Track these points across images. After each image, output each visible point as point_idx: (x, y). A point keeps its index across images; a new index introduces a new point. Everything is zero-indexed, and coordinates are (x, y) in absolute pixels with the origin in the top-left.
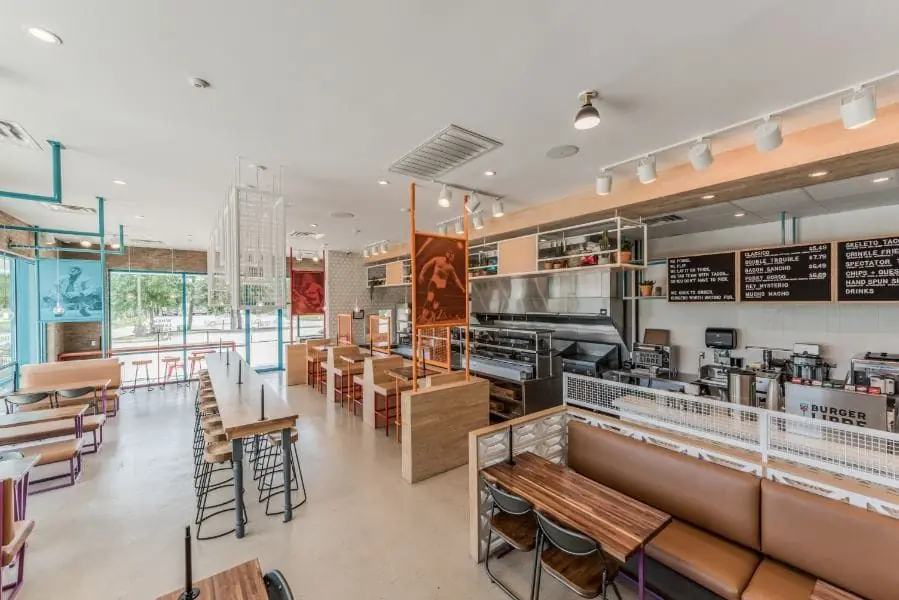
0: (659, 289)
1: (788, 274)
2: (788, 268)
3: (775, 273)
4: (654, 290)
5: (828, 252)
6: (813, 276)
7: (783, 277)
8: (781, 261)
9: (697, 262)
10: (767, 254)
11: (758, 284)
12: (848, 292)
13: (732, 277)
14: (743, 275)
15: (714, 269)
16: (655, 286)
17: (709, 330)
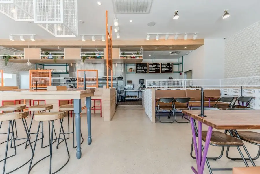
0: (133, 70)
1: (155, 68)
2: (155, 67)
3: (153, 68)
4: (132, 70)
5: (160, 64)
6: (158, 68)
7: (154, 68)
8: (154, 65)
9: (142, 64)
10: (152, 64)
11: (151, 69)
12: (162, 71)
13: (147, 68)
14: (149, 68)
15: (144, 66)
16: (133, 69)
17: (140, 80)
